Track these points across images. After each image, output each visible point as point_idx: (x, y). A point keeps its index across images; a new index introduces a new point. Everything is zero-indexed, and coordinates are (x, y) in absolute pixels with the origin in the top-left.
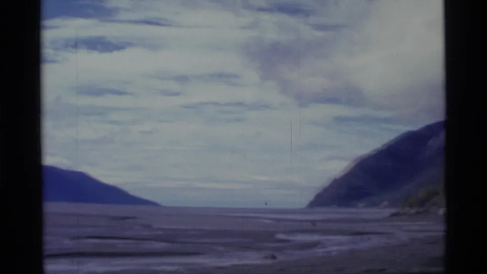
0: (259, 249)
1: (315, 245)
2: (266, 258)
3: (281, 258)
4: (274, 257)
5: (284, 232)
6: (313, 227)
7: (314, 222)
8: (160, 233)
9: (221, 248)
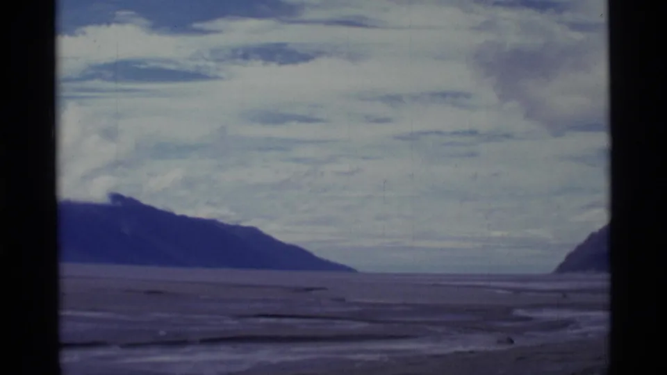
0: (490, 330)
1: (565, 324)
2: (499, 342)
3: (519, 342)
4: (511, 341)
5: (525, 307)
6: (562, 300)
7: (564, 292)
8: (356, 309)
9: (440, 330)
